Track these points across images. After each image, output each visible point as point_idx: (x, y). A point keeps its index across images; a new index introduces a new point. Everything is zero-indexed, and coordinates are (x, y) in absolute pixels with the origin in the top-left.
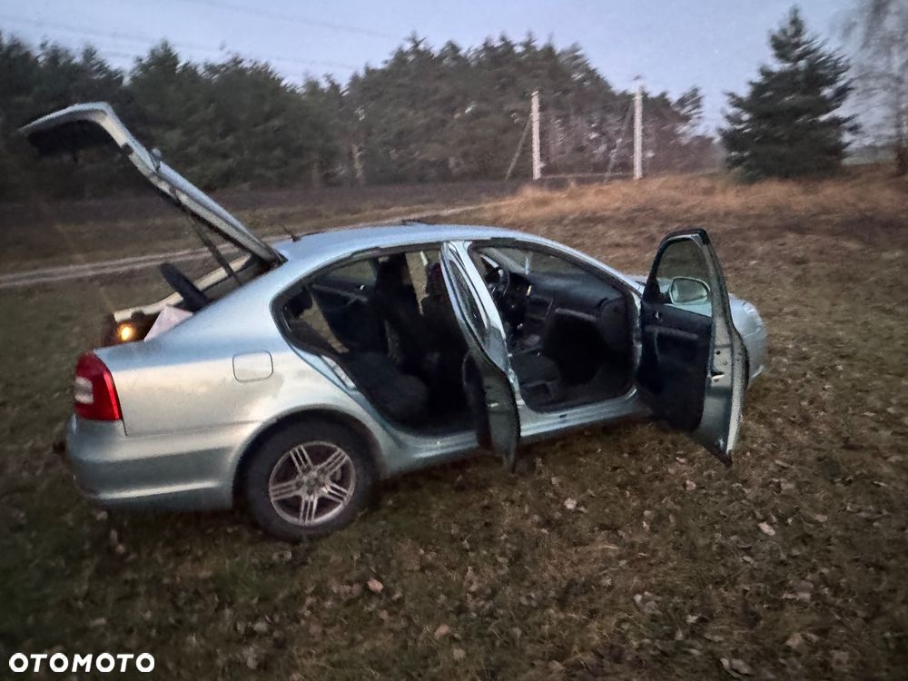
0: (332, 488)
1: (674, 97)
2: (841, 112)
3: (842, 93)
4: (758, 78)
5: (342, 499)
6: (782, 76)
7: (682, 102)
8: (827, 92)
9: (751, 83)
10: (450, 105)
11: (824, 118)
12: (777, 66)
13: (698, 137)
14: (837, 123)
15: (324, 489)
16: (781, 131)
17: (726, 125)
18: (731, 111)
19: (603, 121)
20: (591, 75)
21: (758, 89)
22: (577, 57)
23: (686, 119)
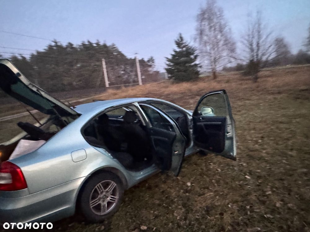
0: (111, 197)
1: (146, 60)
2: (197, 62)
3: (196, 57)
4: (173, 53)
5: (114, 200)
6: (180, 52)
7: (149, 61)
8: (192, 57)
9: (172, 55)
10: (71, 64)
11: (193, 64)
12: (178, 50)
13: (156, 71)
14: (196, 65)
15: (108, 199)
16: (182, 68)
17: (167, 67)
18: (168, 63)
19: (125, 68)
20: (120, 53)
21: (174, 56)
22: (114, 48)
23: (150, 66)
